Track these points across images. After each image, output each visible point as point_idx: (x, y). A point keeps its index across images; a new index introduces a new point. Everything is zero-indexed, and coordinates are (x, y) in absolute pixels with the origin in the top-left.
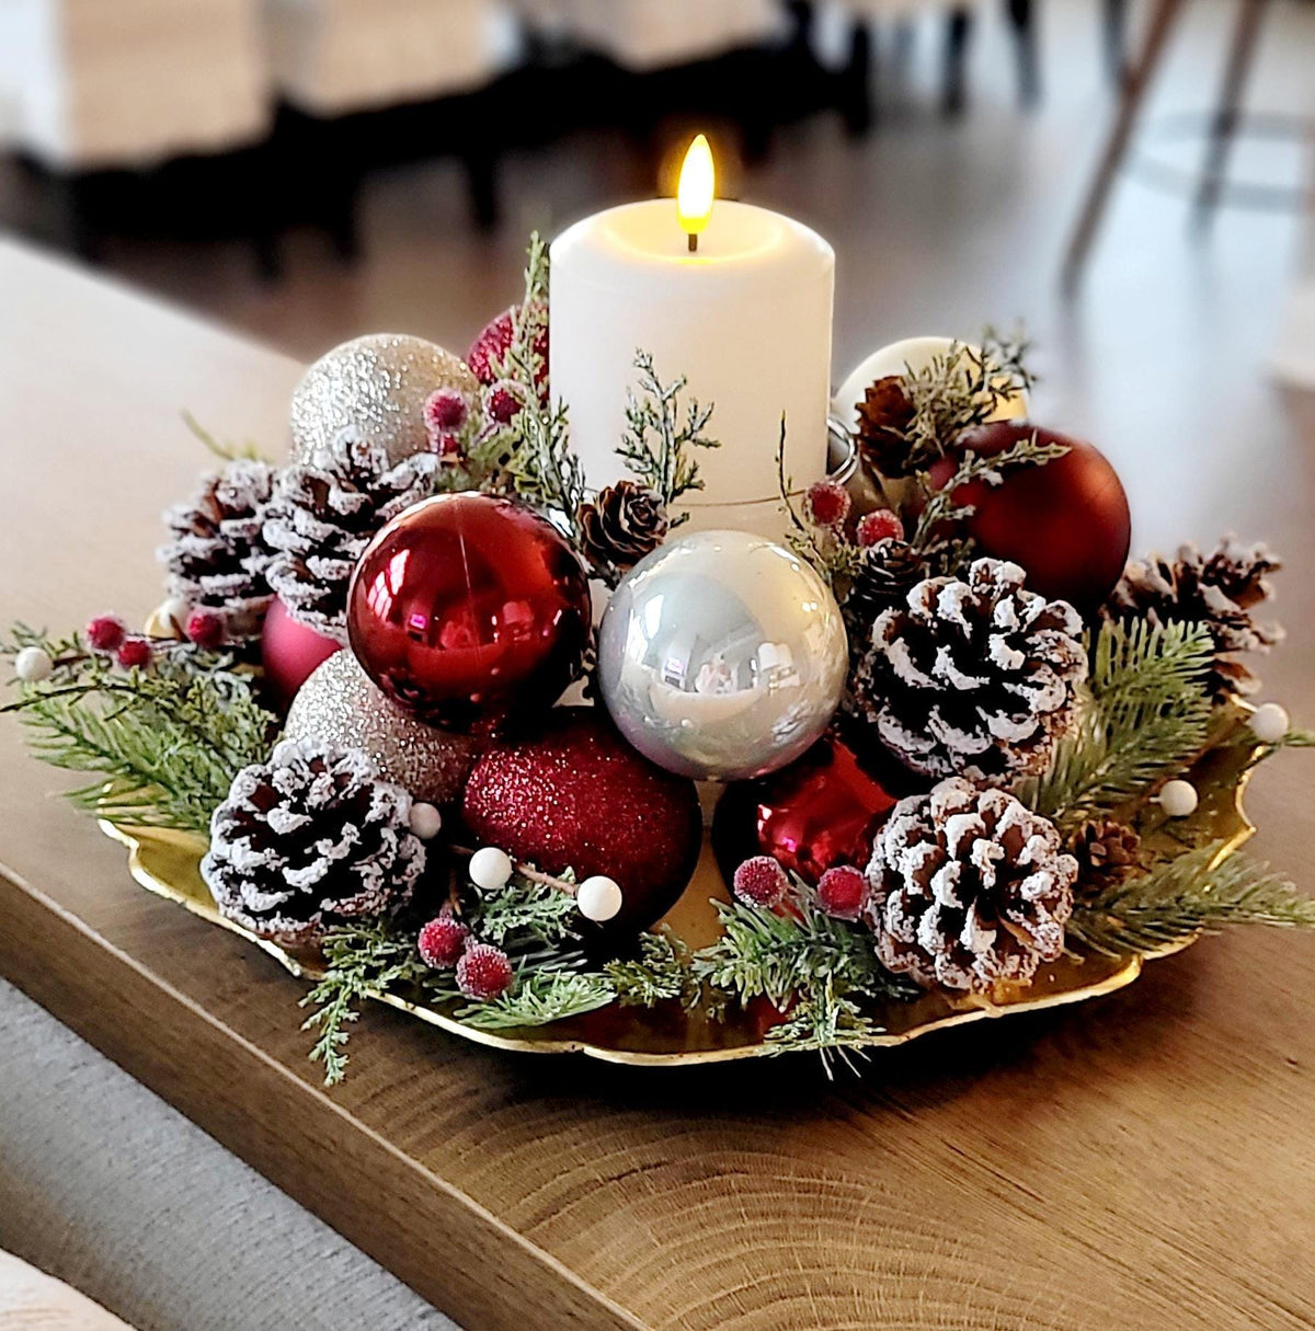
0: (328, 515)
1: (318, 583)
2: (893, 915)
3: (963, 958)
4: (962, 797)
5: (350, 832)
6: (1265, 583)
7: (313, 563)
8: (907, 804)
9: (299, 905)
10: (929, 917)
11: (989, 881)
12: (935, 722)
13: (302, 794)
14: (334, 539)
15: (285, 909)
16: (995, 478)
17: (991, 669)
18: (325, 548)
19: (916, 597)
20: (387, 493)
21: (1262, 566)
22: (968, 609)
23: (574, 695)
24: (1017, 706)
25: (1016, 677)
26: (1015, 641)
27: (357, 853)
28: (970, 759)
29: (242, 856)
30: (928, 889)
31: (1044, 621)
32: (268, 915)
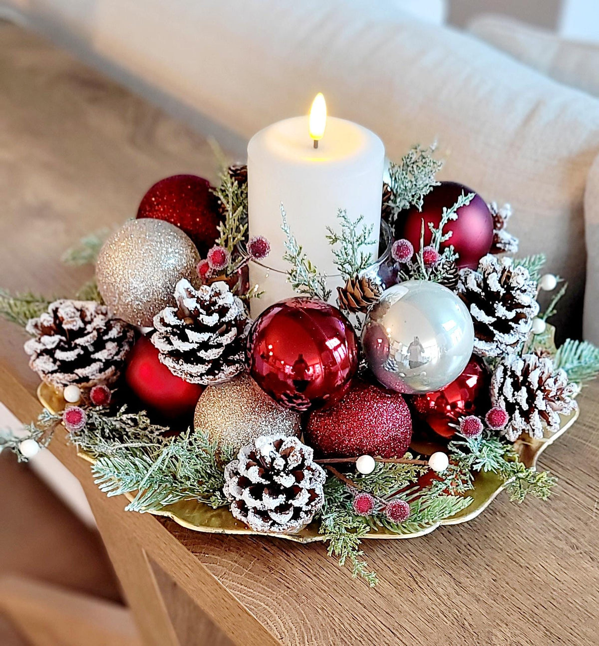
1: (206, 362)
12: (498, 335)
16: (455, 216)
22: (502, 283)
29: (270, 502)
30: (533, 406)
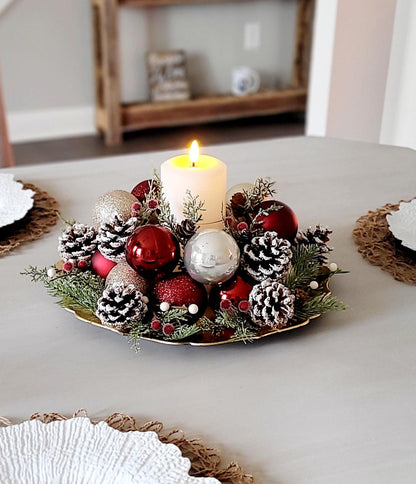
0: (115, 233)
1: (113, 248)
2: (255, 310)
3: (272, 318)
4: (268, 284)
5: (132, 302)
6: (329, 236)
7: (111, 244)
8: (256, 286)
9: (122, 319)
10: (264, 310)
11: (277, 301)
12: (260, 268)
13: (121, 294)
14: (116, 238)
15: (118, 320)
16: (267, 214)
17: (272, 255)
18: (114, 240)
19: (253, 241)
20: (127, 227)
21: (327, 232)
22: (265, 242)
23: (176, 270)
24: (278, 263)
25: (278, 257)
26: (277, 249)
27: (134, 306)
28: (268, 276)
29: (108, 308)
30: (263, 303)
31: (282, 244)
32: (114, 322)
